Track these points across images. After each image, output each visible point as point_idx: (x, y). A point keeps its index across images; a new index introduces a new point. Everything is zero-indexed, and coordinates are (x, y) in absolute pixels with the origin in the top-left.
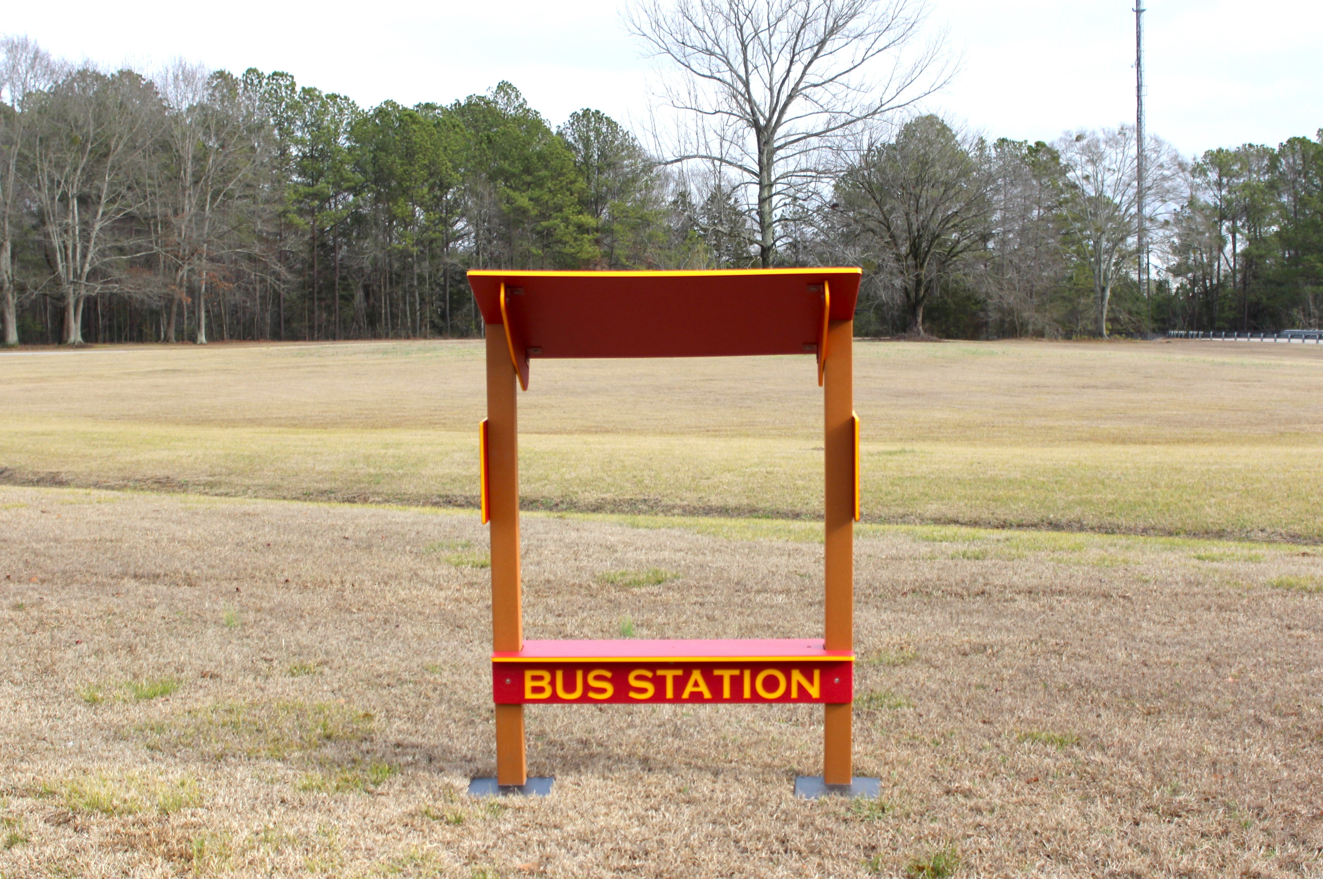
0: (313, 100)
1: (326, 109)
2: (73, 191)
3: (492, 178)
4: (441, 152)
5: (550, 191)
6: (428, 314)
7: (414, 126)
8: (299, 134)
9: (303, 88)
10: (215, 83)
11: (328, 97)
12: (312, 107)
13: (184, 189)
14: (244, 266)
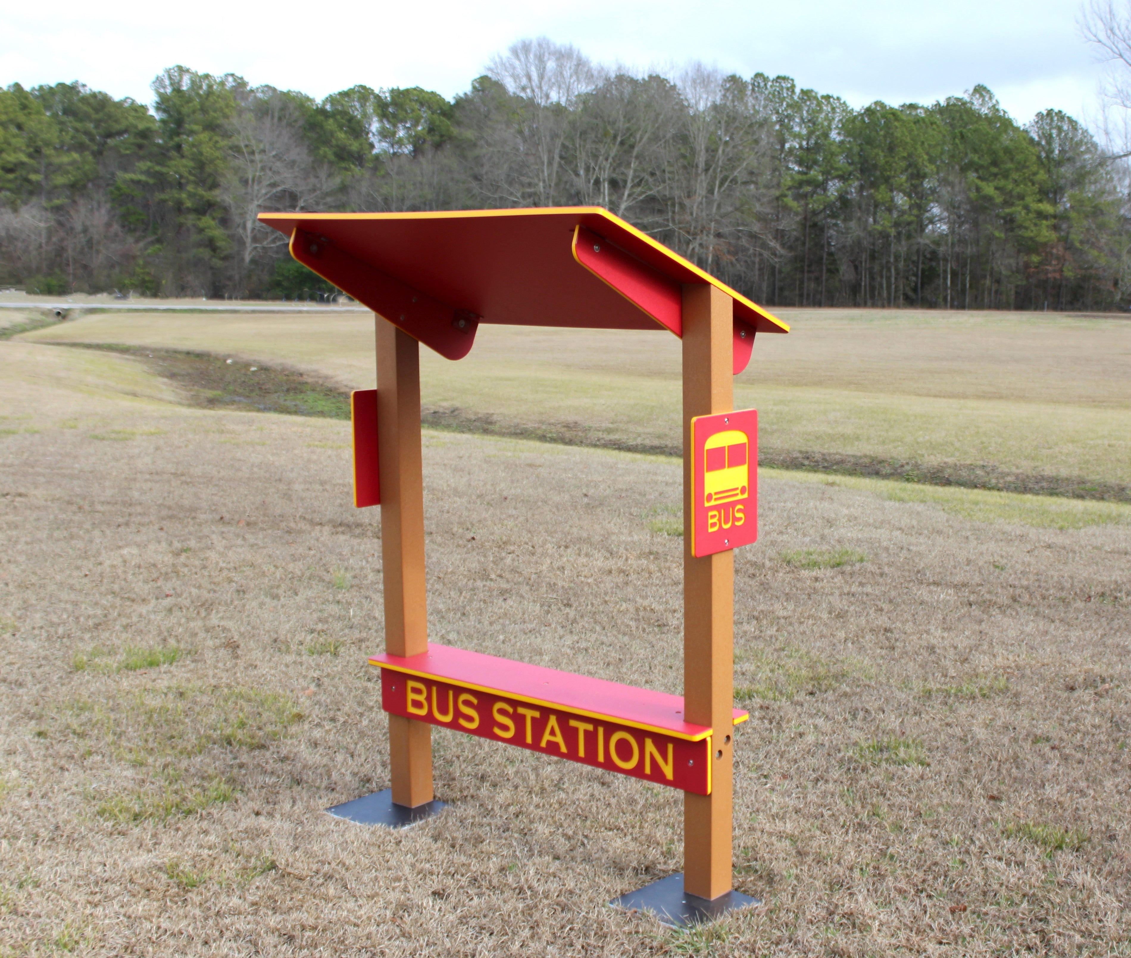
0: (809, 100)
1: (821, 108)
2: (605, 175)
3: (964, 169)
4: (918, 146)
5: (1015, 181)
6: (901, 287)
7: (896, 124)
8: (797, 129)
9: (802, 90)
10: (728, 85)
11: (823, 97)
12: (809, 106)
13: (697, 175)
14: (744, 242)
